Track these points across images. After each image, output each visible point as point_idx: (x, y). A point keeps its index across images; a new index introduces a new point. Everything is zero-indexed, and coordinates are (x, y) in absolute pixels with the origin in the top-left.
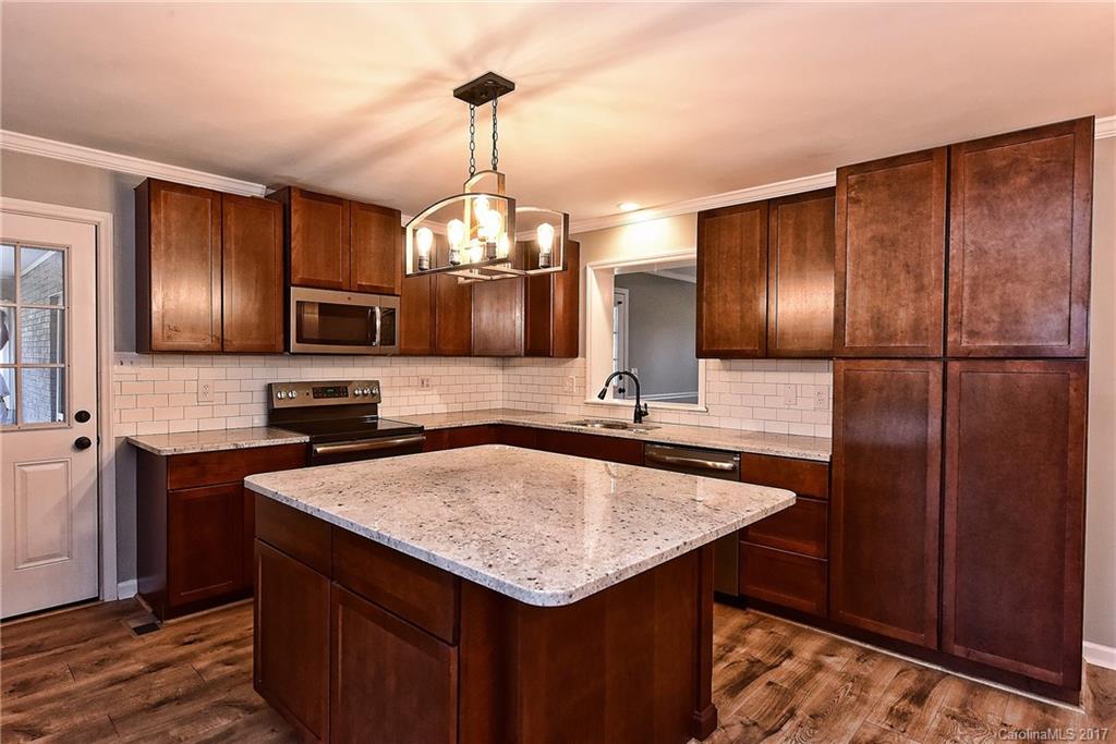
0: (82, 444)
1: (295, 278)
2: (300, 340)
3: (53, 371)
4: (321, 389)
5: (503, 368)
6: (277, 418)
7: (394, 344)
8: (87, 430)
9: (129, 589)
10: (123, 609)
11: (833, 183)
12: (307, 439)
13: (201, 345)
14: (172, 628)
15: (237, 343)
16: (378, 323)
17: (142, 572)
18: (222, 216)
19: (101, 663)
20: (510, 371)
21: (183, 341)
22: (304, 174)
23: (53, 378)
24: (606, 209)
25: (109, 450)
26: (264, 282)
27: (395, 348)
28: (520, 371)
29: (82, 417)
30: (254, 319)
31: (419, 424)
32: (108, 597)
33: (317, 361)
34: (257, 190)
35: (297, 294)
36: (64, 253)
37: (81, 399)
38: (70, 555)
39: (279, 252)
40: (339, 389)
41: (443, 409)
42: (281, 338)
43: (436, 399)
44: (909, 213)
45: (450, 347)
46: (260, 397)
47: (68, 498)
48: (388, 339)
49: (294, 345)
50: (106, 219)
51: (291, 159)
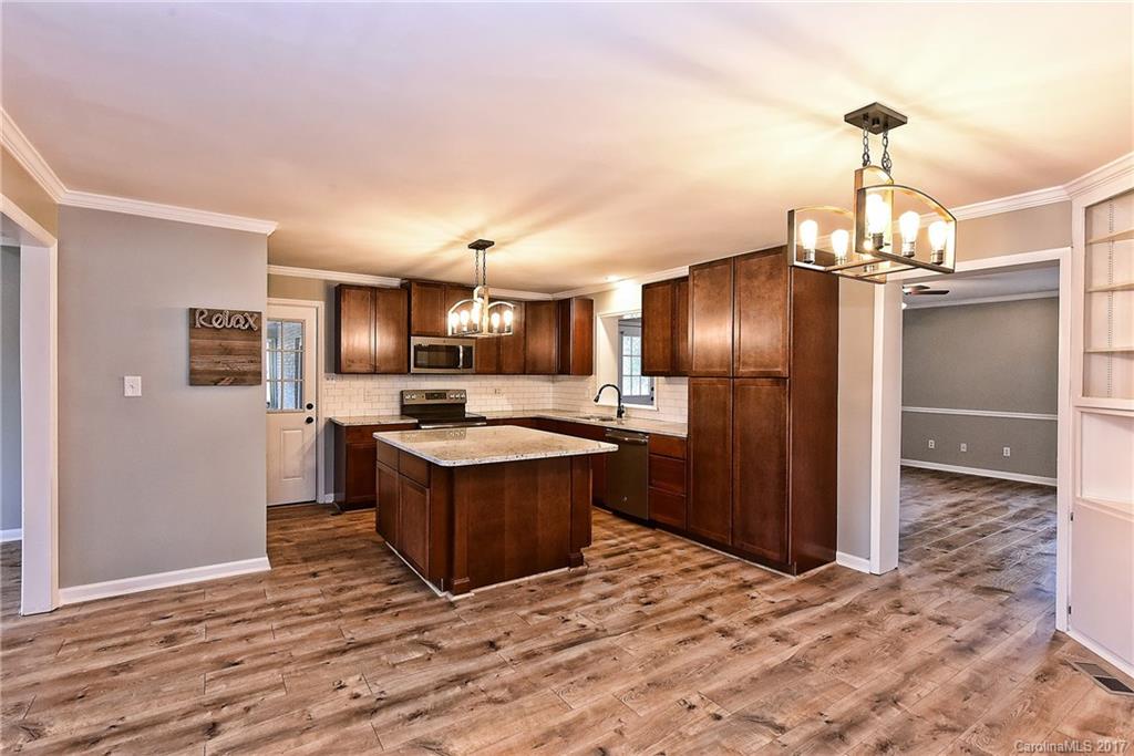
0: (309, 420)
1: (413, 333)
2: (416, 366)
3: (296, 383)
4: (431, 395)
5: (553, 382)
6: (406, 410)
7: (471, 367)
8: (311, 413)
9: (330, 499)
10: (326, 507)
11: (687, 274)
12: (417, 421)
13: (364, 370)
14: (348, 514)
15: (383, 369)
16: (461, 355)
17: (336, 491)
18: (375, 299)
19: (316, 524)
20: (557, 384)
21: (356, 368)
22: (418, 274)
23: (296, 387)
24: (602, 280)
25: (322, 424)
26: (399, 333)
27: (473, 370)
28: (563, 384)
29: (310, 406)
30: (392, 355)
31: (483, 415)
32: (320, 501)
33: (429, 378)
34: (396, 282)
35: (415, 341)
36: (303, 323)
37: (309, 398)
38: (303, 477)
39: (406, 317)
40: (441, 394)
41: (510, 408)
42: (406, 365)
43: (506, 402)
44: (719, 294)
45: (511, 370)
46: (397, 398)
47: (303, 447)
48: (468, 364)
49: (413, 369)
50: (321, 305)
51: (409, 269)
